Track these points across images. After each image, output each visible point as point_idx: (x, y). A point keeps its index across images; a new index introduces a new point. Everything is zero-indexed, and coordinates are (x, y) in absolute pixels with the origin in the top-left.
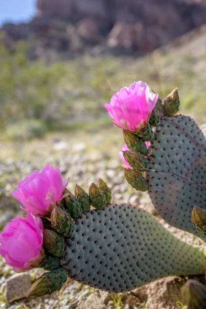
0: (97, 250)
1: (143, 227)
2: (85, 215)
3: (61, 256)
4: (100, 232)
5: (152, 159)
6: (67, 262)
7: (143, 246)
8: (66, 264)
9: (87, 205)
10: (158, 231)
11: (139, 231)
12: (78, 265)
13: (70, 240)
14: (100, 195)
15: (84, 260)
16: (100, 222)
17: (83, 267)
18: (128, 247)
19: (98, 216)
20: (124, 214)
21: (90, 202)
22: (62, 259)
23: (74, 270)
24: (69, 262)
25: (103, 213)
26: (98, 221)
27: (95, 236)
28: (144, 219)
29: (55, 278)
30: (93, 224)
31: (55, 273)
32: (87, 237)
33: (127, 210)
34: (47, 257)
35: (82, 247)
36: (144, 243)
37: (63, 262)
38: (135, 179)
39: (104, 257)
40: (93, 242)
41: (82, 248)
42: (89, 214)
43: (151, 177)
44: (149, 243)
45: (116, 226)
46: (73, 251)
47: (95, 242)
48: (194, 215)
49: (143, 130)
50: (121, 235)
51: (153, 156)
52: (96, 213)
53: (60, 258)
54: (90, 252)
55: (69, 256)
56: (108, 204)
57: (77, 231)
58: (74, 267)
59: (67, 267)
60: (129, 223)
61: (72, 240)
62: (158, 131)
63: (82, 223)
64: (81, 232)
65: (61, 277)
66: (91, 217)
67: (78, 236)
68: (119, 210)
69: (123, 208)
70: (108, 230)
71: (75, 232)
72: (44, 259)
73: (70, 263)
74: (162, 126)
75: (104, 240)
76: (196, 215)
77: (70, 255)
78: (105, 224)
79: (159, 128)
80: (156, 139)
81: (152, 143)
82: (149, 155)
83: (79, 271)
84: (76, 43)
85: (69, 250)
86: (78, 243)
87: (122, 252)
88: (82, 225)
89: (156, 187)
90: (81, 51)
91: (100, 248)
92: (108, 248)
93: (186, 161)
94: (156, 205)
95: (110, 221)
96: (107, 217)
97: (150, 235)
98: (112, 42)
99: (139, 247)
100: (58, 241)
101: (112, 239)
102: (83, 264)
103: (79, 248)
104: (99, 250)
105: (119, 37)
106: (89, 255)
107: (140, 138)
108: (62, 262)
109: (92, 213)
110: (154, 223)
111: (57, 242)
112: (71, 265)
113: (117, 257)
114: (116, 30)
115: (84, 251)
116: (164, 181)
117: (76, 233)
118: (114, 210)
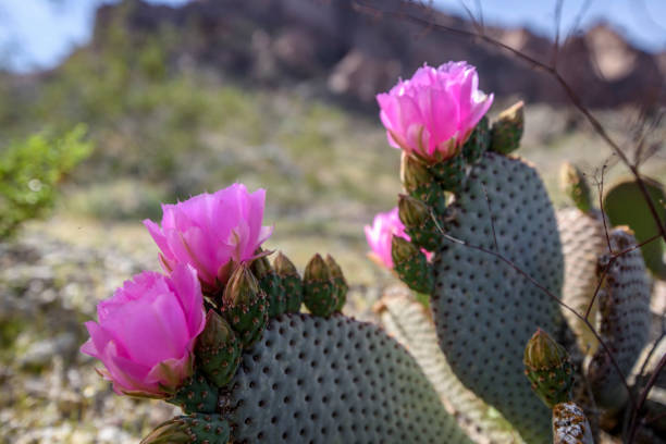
0: (299, 400)
1: (400, 384)
2: (290, 317)
3: (226, 388)
4: (313, 364)
5: (453, 228)
6: (235, 404)
7: (393, 425)
8: (232, 409)
9: (296, 296)
10: (427, 404)
11: (389, 390)
12: (258, 420)
13: (250, 358)
14: (329, 283)
15: (270, 412)
16: (317, 342)
17: (265, 428)
18: (362, 417)
19: (314, 330)
20: (366, 343)
21: (305, 293)
22: (225, 394)
23: (245, 427)
24: (238, 405)
25: (326, 325)
26: (313, 339)
27: (302, 367)
28: (403, 367)
29: (206, 429)
30: (301, 341)
31: (206, 420)
32: (287, 364)
33: (373, 336)
34: (197, 378)
35: (271, 382)
36: (395, 419)
37: (225, 402)
38: (413, 260)
39: (310, 423)
40: (295, 380)
41: (271, 384)
42: (297, 318)
43: (443, 265)
44: (406, 422)
45: (345, 362)
46: (253, 384)
47: (300, 382)
48: (534, 348)
49: (449, 160)
50: (353, 386)
51: (455, 223)
52: (311, 322)
53: (223, 391)
54: (287, 400)
55: (243, 392)
56: (338, 312)
57: (268, 344)
58: (248, 421)
59: (231, 416)
60: (373, 365)
61: (255, 359)
62: (473, 176)
63: (282, 331)
64: (276, 348)
65: (217, 432)
66: (301, 326)
67: (268, 355)
68: (358, 332)
69: (366, 330)
70: (329, 365)
71: (263, 343)
72: (189, 379)
73: (240, 409)
74: (483, 167)
75: (317, 385)
76: (538, 349)
77: (245, 392)
78: (326, 351)
79: (478, 170)
80: (467, 190)
81: (458, 197)
82: (448, 219)
83: (256, 434)
84: (265, 66)
85: (245, 379)
86: (266, 370)
87: (349, 424)
88: (279, 336)
89: (451, 290)
90: (272, 85)
91: (307, 399)
92: (322, 406)
93: (517, 254)
94: (443, 331)
95: (335, 349)
96: (332, 337)
97: (409, 406)
98: (338, 82)
99: (386, 425)
100: (232, 345)
101: (333, 388)
102: (266, 420)
103: (265, 382)
104: (305, 403)
105: (354, 78)
106: (282, 405)
107: (437, 179)
108: (223, 401)
109: (303, 317)
110: (421, 384)
111: (229, 345)
112: (242, 414)
113: (338, 433)
114: (351, 63)
115: (273, 393)
116: (468, 282)
117: (266, 348)
118: (347, 328)
